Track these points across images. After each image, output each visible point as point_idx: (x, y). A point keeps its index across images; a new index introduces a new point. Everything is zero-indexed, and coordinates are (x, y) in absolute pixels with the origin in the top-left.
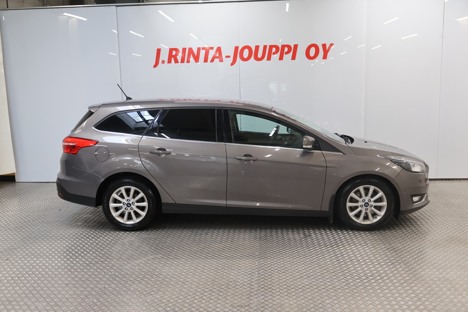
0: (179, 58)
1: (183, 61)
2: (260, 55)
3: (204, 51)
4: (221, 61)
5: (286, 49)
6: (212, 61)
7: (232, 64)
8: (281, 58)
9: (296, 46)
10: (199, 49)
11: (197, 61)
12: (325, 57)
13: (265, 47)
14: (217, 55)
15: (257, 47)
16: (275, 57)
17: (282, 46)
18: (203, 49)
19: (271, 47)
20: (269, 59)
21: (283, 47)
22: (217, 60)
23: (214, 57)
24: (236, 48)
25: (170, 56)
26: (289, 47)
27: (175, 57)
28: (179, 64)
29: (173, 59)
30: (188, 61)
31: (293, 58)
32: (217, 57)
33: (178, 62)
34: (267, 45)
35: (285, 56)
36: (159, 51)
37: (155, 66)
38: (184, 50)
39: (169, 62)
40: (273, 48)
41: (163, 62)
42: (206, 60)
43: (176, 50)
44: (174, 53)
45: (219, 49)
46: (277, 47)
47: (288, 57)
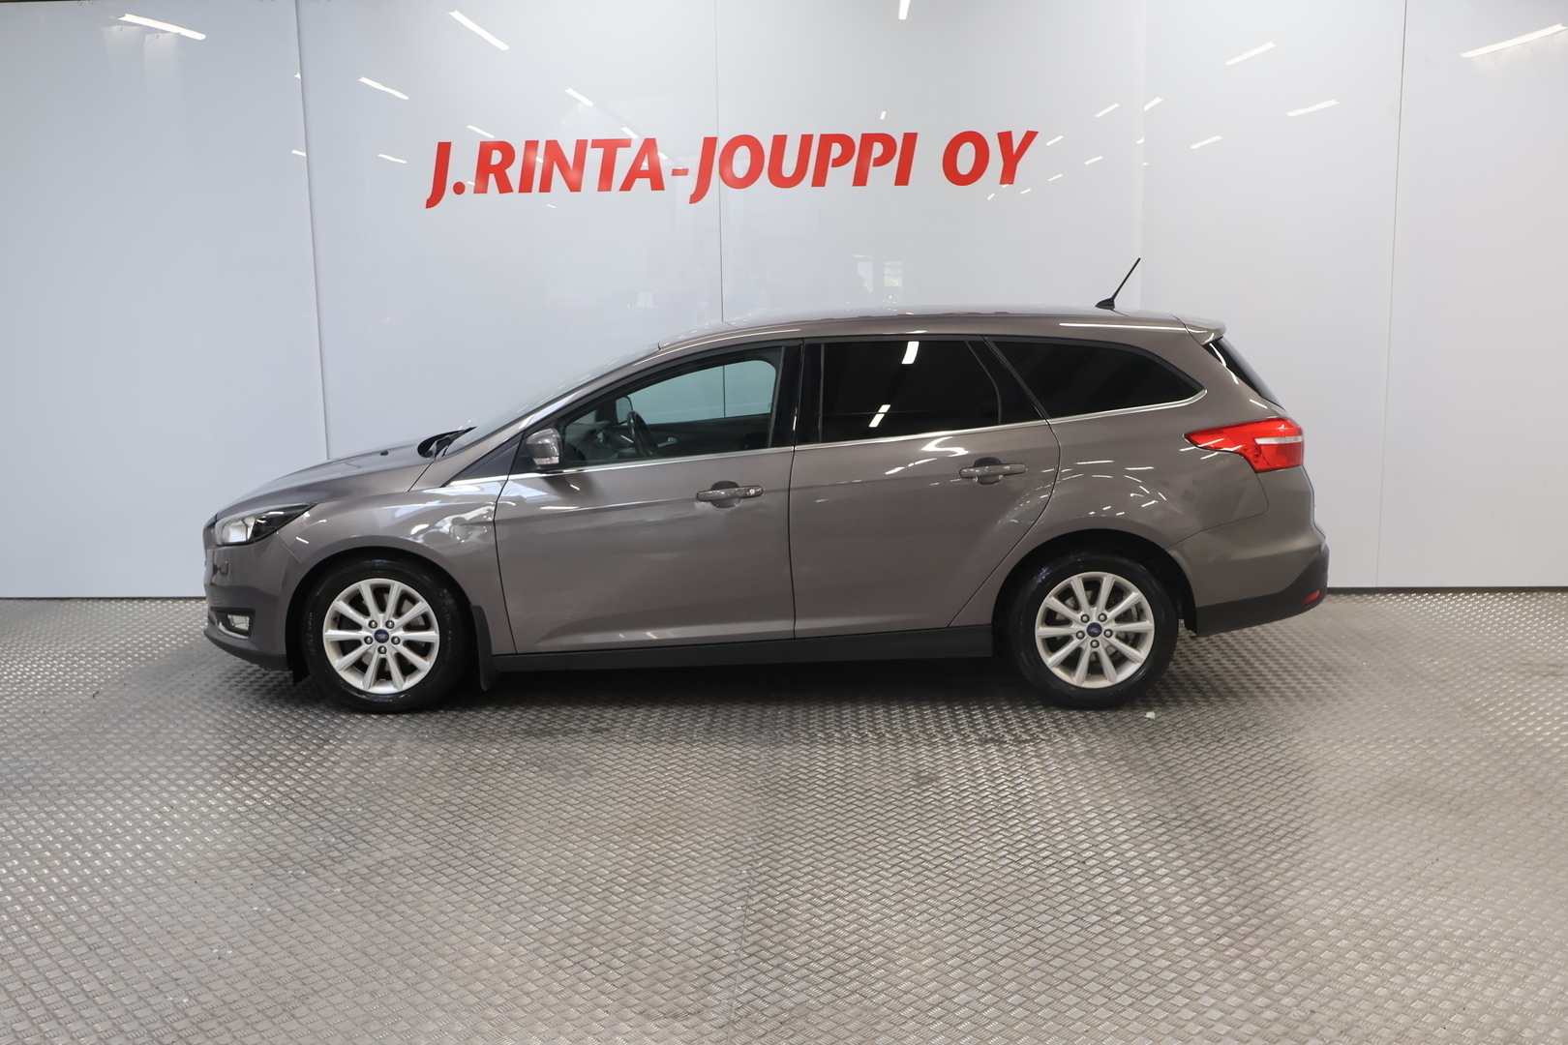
0: (514, 173)
1: (526, 186)
2: (788, 168)
3: (600, 151)
5: (878, 149)
6: (627, 186)
7: (696, 197)
8: (860, 179)
9: (910, 139)
10: (581, 146)
11: (575, 187)
13: (806, 140)
14: (645, 166)
15: (780, 142)
16: (841, 176)
17: (864, 136)
18: (596, 144)
19: (827, 140)
20: (819, 180)
21: (868, 140)
22: (642, 184)
23: (634, 173)
24: (710, 144)
25: (484, 168)
26: (887, 140)
28: (515, 195)
29: (492, 177)
30: (545, 187)
31: (902, 178)
32: (644, 175)
33: (510, 190)
34: (812, 136)
35: (874, 172)
36: (444, 150)
37: (432, 202)
38: (531, 146)
39: (481, 188)
40: (834, 144)
44: (496, 157)
46: (845, 141)
47: (883, 176)
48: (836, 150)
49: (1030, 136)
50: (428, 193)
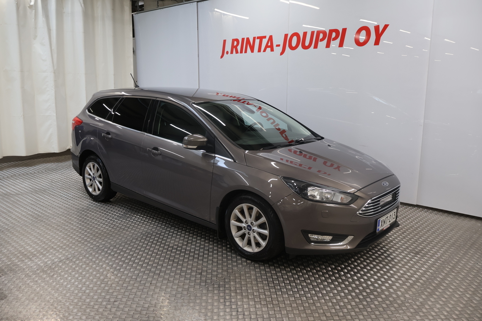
0: (239, 48)
1: (241, 52)
2: (307, 43)
3: (259, 40)
4: (272, 50)
5: (334, 35)
6: (265, 51)
7: (282, 54)
8: (328, 46)
9: (344, 30)
10: (254, 38)
11: (252, 51)
12: (377, 43)
13: (313, 33)
14: (269, 44)
15: (305, 34)
16: (322, 44)
17: (330, 30)
18: (258, 38)
19: (319, 33)
20: (316, 47)
21: (331, 31)
22: (269, 49)
23: (267, 46)
24: (286, 35)
25: (233, 47)
26: (337, 31)
27: (236, 47)
28: (238, 54)
29: (234, 49)
30: (246, 52)
31: (341, 45)
32: (269, 47)
34: (314, 31)
35: (332, 43)
36: (225, 42)
37: (222, 57)
38: (243, 39)
39: (232, 53)
40: (321, 34)
41: (227, 53)
42: (259, 51)
43: (237, 40)
44: (235, 43)
45: (271, 38)
46: (324, 32)
47: (335, 44)
48: (321, 36)
49: (386, 26)
50: (221, 55)
